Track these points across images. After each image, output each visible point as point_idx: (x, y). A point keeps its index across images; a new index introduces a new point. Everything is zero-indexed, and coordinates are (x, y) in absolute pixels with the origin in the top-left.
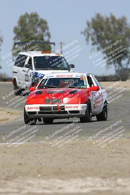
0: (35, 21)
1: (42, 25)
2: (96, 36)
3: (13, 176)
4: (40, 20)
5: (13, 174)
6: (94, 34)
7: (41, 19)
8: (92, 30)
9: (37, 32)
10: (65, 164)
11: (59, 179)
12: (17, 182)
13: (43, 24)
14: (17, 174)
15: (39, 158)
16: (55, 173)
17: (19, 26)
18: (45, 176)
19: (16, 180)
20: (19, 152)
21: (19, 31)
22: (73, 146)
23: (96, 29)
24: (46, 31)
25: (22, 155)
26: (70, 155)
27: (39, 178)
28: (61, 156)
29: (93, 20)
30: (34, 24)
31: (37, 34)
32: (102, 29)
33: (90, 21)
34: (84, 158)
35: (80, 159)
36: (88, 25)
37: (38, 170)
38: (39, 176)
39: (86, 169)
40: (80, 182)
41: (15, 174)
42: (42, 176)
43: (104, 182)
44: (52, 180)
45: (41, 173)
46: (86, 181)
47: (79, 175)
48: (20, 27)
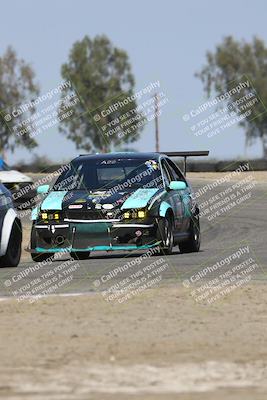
0: (103, 53)
1: (118, 59)
2: (224, 81)
3: (61, 360)
4: (112, 52)
5: (59, 357)
6: (221, 77)
7: (116, 50)
8: (218, 70)
9: (107, 74)
10: (165, 336)
11: (151, 365)
12: (68, 371)
13: (120, 60)
14: (69, 357)
15: (112, 325)
16: (144, 353)
17: (71, 63)
18: (125, 359)
19: (67, 367)
20: (71, 313)
21: (73, 72)
22: (180, 300)
23: (224, 67)
24: (126, 72)
25: (78, 318)
26: (173, 317)
27: (112, 363)
28: (156, 319)
29: (219, 50)
30: (101, 59)
31: (108, 79)
32: (236, 67)
33: (214, 51)
34: (202, 323)
35: (194, 326)
36: (210, 60)
37: (110, 348)
38: (113, 359)
39: (207, 345)
40: (193, 371)
41: (65, 355)
42: (118, 359)
43: (241, 370)
44: (138, 367)
45: (116, 353)
46: (205, 369)
47: (193, 357)
48: (73, 65)
